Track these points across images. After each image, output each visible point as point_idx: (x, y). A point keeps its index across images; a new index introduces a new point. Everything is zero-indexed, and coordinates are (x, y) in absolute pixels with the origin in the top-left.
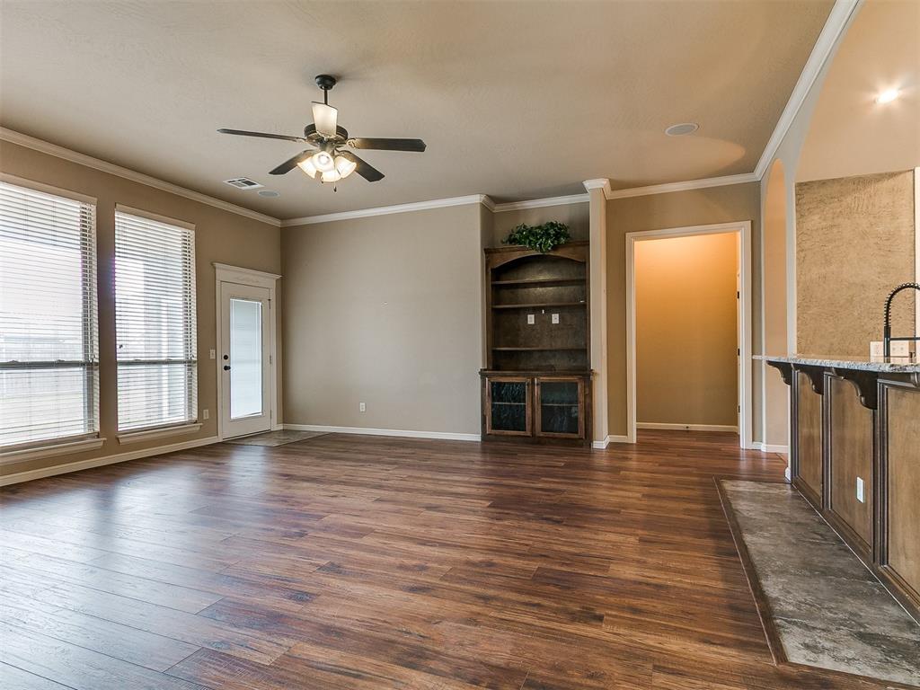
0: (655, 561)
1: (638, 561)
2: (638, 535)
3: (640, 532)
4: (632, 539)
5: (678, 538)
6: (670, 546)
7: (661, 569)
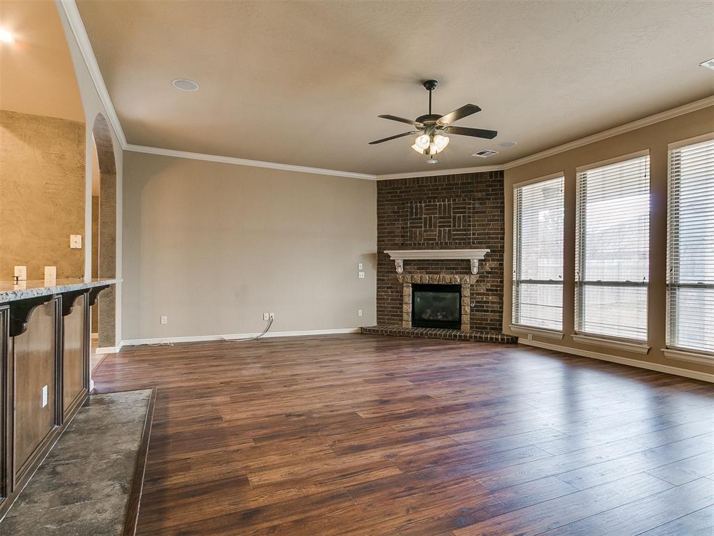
0: (207, 408)
1: (216, 405)
2: (226, 422)
3: (225, 425)
4: (228, 417)
5: (195, 427)
6: (199, 420)
7: (202, 405)
